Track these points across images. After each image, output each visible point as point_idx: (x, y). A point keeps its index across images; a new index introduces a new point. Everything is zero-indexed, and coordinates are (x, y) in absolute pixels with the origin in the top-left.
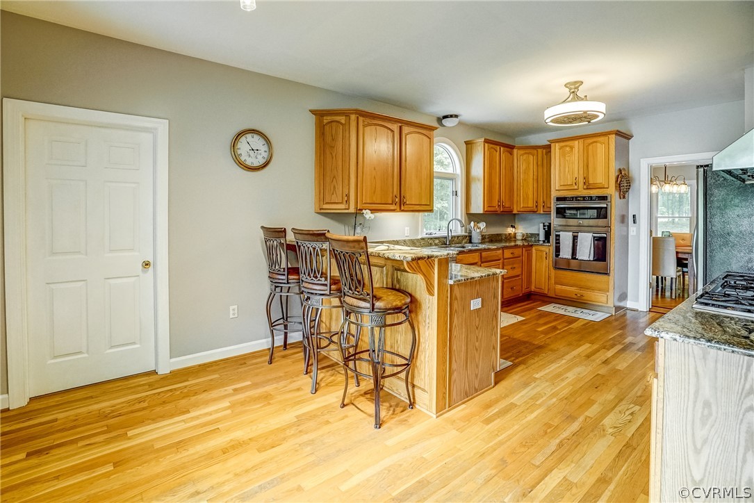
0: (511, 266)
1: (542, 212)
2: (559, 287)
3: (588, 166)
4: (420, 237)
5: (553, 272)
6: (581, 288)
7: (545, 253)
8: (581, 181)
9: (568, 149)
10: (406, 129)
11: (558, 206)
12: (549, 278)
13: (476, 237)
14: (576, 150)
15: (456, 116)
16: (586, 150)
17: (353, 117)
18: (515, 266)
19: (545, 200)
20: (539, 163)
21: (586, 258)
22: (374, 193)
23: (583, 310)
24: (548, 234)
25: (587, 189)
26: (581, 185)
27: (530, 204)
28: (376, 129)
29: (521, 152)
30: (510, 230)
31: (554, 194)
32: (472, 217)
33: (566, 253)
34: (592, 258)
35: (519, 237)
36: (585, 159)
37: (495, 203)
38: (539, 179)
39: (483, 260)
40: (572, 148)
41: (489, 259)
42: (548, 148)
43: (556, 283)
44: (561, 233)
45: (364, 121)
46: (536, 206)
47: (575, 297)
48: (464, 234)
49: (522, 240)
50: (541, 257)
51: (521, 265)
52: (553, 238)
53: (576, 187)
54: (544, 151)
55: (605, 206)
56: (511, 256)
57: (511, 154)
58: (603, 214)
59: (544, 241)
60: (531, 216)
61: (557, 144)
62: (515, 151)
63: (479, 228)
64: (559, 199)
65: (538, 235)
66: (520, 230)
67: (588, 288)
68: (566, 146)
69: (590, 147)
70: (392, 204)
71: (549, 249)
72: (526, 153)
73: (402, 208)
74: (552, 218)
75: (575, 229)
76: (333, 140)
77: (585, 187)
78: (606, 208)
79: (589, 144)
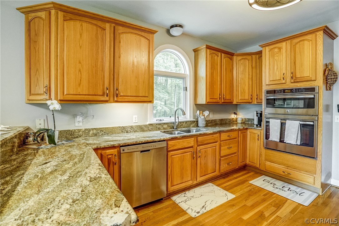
0: (227, 147)
1: (256, 103)
2: (268, 163)
3: (295, 63)
4: (148, 123)
5: (264, 151)
6: (288, 167)
7: (257, 135)
8: (289, 75)
9: (276, 50)
10: (120, 29)
11: (268, 98)
12: (260, 155)
13: (201, 123)
14: (284, 50)
15: (181, 26)
16: (293, 49)
17: (53, 12)
18: (231, 146)
19: (258, 93)
20: (253, 66)
21: (293, 142)
22: (79, 85)
23: (290, 186)
24: (260, 121)
25: (295, 82)
26: (288, 79)
27: (247, 97)
28: (81, 25)
29: (240, 58)
30: (233, 116)
31: (265, 88)
32: (199, 107)
33: (275, 136)
34: (299, 143)
35: (239, 121)
36: (293, 57)
37: (217, 96)
38: (253, 78)
39: (199, 144)
40: (280, 49)
41: (206, 142)
42: (260, 53)
43: (266, 160)
44: (270, 120)
45: (64, 16)
46: (251, 99)
47: (283, 174)
48: (192, 119)
49: (242, 123)
50: (254, 138)
51: (236, 144)
52: (263, 123)
53: (284, 82)
54: (257, 56)
55: (312, 96)
56: (228, 138)
57: (231, 59)
58: (310, 104)
59: (257, 125)
60: (248, 106)
61: (267, 48)
62: (235, 57)
63: (204, 116)
64: (268, 92)
65: (253, 119)
66: (241, 116)
67: (295, 168)
68: (275, 48)
69: (298, 46)
70: (103, 95)
71: (261, 131)
72: (243, 59)
73: (115, 99)
74: (263, 107)
75: (283, 117)
76: (36, 35)
77: (292, 81)
78: (314, 98)
79: (297, 43)
